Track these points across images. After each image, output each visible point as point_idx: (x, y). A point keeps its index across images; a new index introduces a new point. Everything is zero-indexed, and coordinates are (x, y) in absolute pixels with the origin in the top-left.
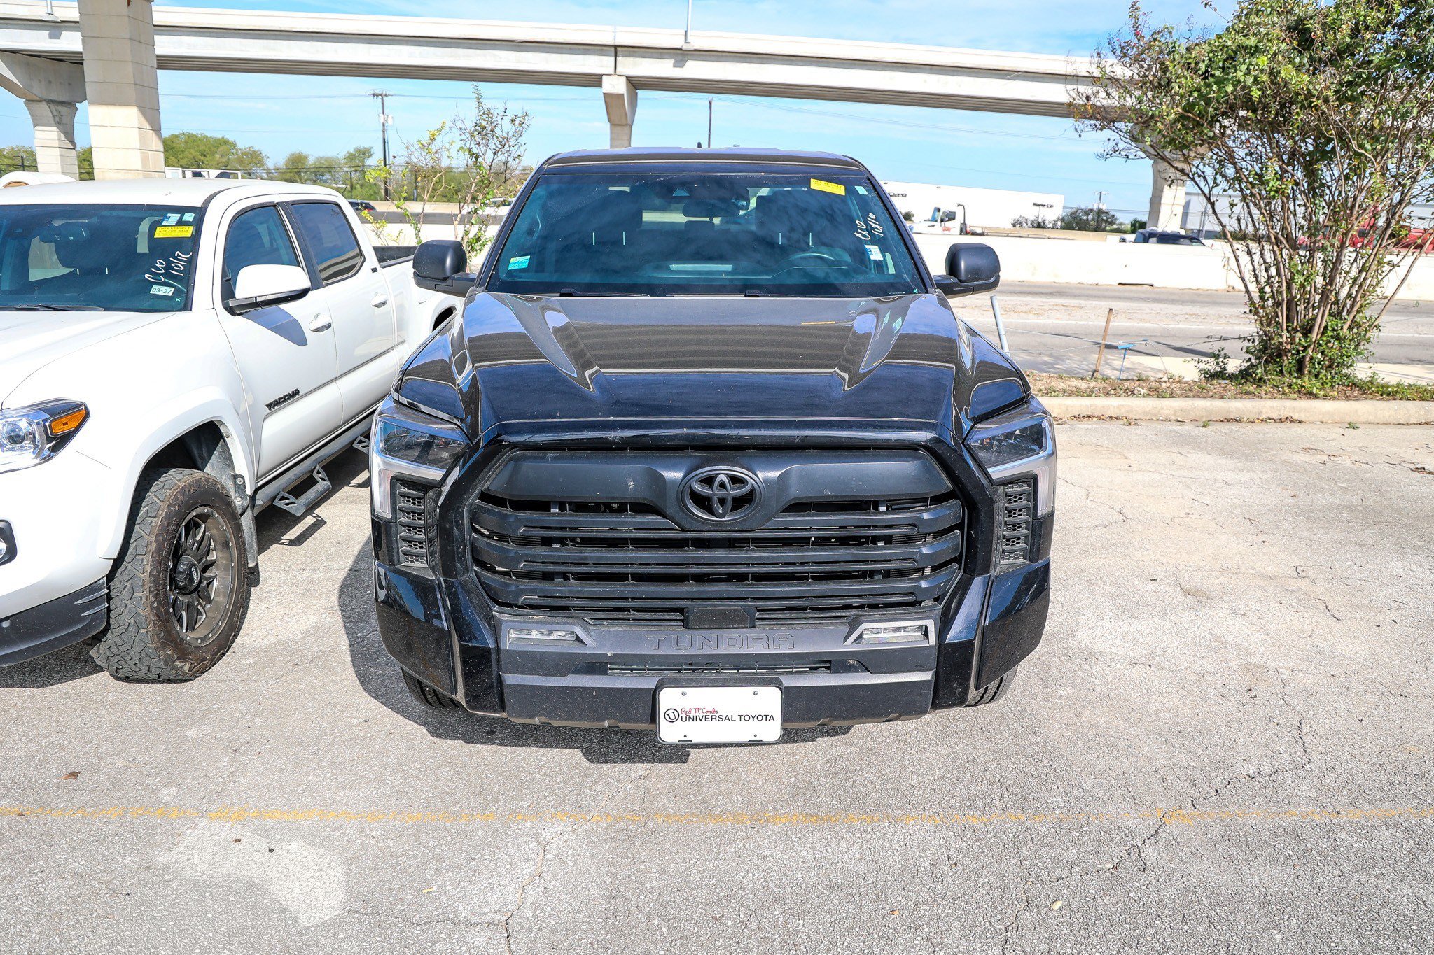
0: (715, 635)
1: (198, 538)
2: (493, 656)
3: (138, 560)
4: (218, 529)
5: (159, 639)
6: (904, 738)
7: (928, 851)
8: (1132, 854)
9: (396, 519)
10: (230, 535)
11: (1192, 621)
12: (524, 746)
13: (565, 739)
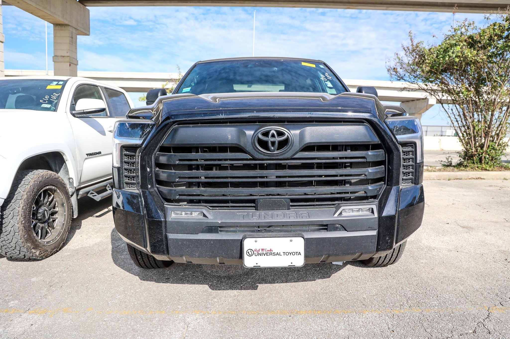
0: (271, 213)
1: (50, 200)
2: (163, 224)
3: (17, 202)
4: (59, 198)
5: (24, 238)
6: (356, 279)
7: (377, 325)
8: (480, 326)
9: (122, 166)
10: (65, 201)
11: (469, 236)
12: (182, 284)
13: (201, 281)
